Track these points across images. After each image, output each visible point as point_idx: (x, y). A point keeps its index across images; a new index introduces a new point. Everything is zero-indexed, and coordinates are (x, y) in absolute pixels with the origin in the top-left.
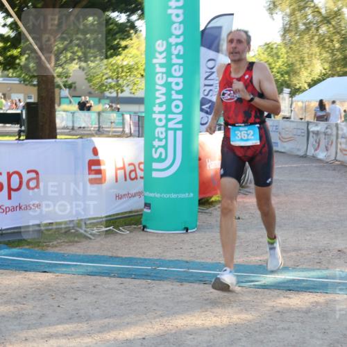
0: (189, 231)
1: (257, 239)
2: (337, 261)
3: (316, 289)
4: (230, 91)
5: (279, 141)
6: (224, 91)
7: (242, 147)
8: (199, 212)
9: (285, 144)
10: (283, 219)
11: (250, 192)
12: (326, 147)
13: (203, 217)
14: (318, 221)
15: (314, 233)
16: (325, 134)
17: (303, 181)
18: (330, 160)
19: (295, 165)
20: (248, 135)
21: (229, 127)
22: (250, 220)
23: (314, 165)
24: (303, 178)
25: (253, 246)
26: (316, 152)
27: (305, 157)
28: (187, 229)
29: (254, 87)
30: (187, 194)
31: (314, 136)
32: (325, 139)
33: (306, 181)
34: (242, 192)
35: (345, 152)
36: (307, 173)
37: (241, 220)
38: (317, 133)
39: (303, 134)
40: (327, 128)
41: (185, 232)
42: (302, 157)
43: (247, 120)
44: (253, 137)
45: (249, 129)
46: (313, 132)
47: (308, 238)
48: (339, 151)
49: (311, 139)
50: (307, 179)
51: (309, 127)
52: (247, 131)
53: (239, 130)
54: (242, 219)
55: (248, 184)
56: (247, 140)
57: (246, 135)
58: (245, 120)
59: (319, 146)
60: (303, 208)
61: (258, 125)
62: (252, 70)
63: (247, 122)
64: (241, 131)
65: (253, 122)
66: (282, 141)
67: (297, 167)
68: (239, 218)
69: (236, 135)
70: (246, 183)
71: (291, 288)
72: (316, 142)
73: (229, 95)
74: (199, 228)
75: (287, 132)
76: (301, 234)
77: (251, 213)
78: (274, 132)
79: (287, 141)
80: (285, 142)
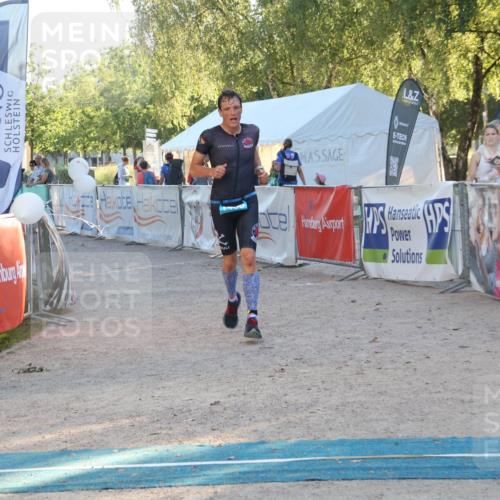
1: (67, 404)
2: (199, 429)
3: (152, 481)
5: (134, 225)
9: (144, 230)
10: (121, 364)
14: (182, 361)
15: (171, 383)
17: (170, 293)
19: (160, 266)
22: (61, 371)
23: (193, 262)
24: (165, 289)
25: (57, 417)
26: (198, 240)
27: (179, 249)
31: (193, 211)
33: (175, 292)
36: (178, 278)
37: (45, 373)
38: (197, 206)
39: (173, 210)
42: (174, 249)
46: (190, 204)
47: (157, 393)
49: (188, 218)
50: (178, 289)
51: (183, 197)
54: (47, 371)
55: (68, 306)
59: (201, 228)
60: (160, 341)
66: (139, 224)
67: (163, 269)
68: (42, 370)
70: (65, 304)
71: (109, 485)
72: (196, 222)
75: (146, 208)
76: (148, 388)
77: (65, 359)
78: (125, 208)
79: (148, 224)
80: (145, 225)
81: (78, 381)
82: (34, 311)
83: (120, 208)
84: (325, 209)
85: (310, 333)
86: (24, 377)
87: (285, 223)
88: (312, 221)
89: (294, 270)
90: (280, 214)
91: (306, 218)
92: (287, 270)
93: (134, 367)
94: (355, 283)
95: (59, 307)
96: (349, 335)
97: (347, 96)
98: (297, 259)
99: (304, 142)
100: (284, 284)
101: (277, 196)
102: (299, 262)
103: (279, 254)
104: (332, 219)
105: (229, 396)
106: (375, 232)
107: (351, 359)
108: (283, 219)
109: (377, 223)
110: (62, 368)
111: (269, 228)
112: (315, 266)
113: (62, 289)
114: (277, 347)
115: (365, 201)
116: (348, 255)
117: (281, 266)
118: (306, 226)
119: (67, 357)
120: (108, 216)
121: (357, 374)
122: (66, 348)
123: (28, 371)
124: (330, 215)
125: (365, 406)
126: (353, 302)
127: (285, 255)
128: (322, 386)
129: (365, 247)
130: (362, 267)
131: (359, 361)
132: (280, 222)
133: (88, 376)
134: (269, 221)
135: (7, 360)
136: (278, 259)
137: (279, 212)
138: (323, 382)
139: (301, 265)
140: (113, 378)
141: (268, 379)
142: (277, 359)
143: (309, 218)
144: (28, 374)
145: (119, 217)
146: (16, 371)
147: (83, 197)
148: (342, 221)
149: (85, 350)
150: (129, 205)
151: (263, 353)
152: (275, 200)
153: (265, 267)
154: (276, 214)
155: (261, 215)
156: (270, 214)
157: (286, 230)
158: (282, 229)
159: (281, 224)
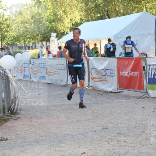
5: (46, 76)
9: (51, 77)
11: (19, 118)
14: (68, 135)
15: (63, 145)
24: (61, 103)
27: (66, 86)
33: (65, 104)
35: (95, 80)
37: (8, 141)
39: (63, 68)
42: (64, 86)
47: (58, 149)
48: (91, 79)
55: (18, 111)
60: (59, 126)
67: (59, 94)
68: (7, 140)
75: (52, 68)
76: (53, 147)
78: (42, 68)
79: (53, 75)
80: (51, 75)
81: (23, 144)
82: (3, 114)
83: (40, 68)
84: (130, 67)
85: (125, 122)
87: (113, 73)
88: (125, 72)
89: (117, 94)
90: (111, 70)
91: (122, 71)
92: (114, 94)
93: (47, 137)
94: (144, 99)
95: (14, 112)
96: (142, 123)
97: (139, 17)
99: (121, 38)
100: (113, 100)
101: (109, 62)
102: (119, 90)
103: (110, 87)
104: (134, 72)
105: (89, 150)
106: (152, 77)
107: (143, 133)
108: (112, 72)
109: (153, 73)
110: (16, 139)
111: (105, 76)
112: (126, 92)
113: (15, 104)
114: (110, 128)
115: (148, 64)
116: (141, 87)
117: (111, 92)
118: (122, 75)
119: (18, 133)
120: (35, 71)
121: (146, 140)
122: (18, 130)
123: (1, 140)
124: (133, 70)
125: (150, 154)
126: (143, 108)
127: (113, 88)
128: (130, 145)
129: (148, 84)
130: (147, 93)
131: (146, 134)
132: (110, 73)
133: (27, 142)
134: (106, 73)
136: (110, 89)
137: (110, 69)
138: (131, 143)
139: (120, 92)
140: (38, 142)
141: (106, 142)
142: (110, 134)
143: (124, 71)
144: (1, 142)
145: (39, 72)
147: (24, 63)
148: (138, 72)
149: (26, 131)
150: (44, 67)
151: (104, 131)
152: (108, 63)
153: (104, 93)
154: (109, 70)
155: (102, 70)
156: (106, 70)
157: (113, 77)
158: (111, 76)
159: (111, 74)
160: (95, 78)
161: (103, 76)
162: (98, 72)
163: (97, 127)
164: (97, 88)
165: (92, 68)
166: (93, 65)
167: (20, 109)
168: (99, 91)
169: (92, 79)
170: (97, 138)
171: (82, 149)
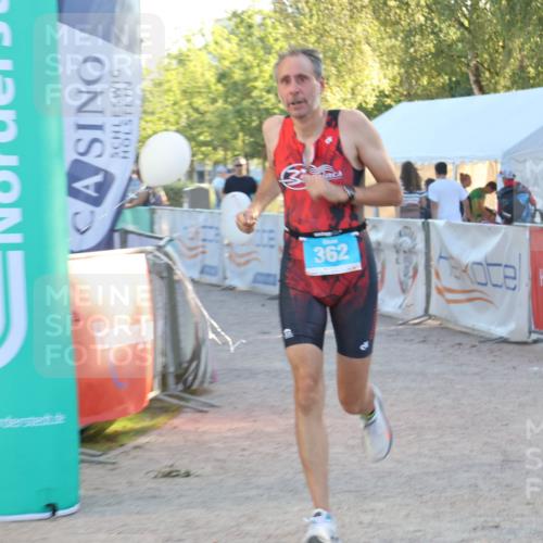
0: (60, 513)
4: (299, 168)
6: (287, 170)
7: (324, 278)
8: (82, 461)
11: (212, 406)
12: (401, 283)
13: (93, 474)
15: (380, 505)
16: (397, 249)
18: (412, 315)
20: (339, 252)
21: (301, 239)
22: (216, 479)
28: (53, 508)
29: (345, 159)
30: (47, 417)
32: (397, 262)
34: (189, 404)
35: (450, 296)
37: (193, 480)
40: (400, 235)
41: (48, 514)
43: (337, 224)
44: (347, 257)
45: (340, 242)
47: (367, 518)
48: (434, 293)
52: (335, 245)
53: (322, 246)
54: (196, 476)
55: (206, 385)
56: (337, 263)
57: (335, 254)
58: (333, 223)
60: (351, 442)
61: (357, 233)
62: (336, 125)
63: (336, 229)
64: (325, 247)
65: (347, 226)
68: (188, 475)
69: (315, 255)
70: (202, 382)
73: (298, 177)
74: (87, 505)
76: (349, 509)
77: (218, 460)
78: (264, 246)
81: (244, 494)
82: (163, 391)
83: (258, 245)
86: (166, 484)
87: (515, 278)
89: (525, 347)
90: (506, 266)
92: (516, 347)
95: (195, 387)
98: (530, 332)
100: (514, 368)
102: (534, 336)
103: (503, 323)
105: (475, 529)
108: (510, 272)
110: (217, 473)
111: (485, 284)
117: (504, 341)
120: (242, 256)
122: (216, 445)
123: (168, 475)
127: (512, 326)
133: (258, 487)
135: (134, 458)
136: (501, 332)
137: (504, 264)
139: (535, 342)
140: (294, 492)
144: (169, 480)
145: (256, 259)
146: (152, 475)
147: (204, 227)
149: (244, 450)
150: (272, 243)
151: (510, 468)
152: (499, 244)
153: (481, 342)
154: (500, 265)
155: (475, 266)
156: (489, 265)
157: (514, 289)
158: (508, 288)
159: (507, 280)
160: (450, 291)
161: (479, 284)
162: (461, 270)
163: (484, 453)
164: (456, 323)
165: (441, 257)
166: (443, 246)
167: (214, 379)
168: (461, 332)
169: (440, 292)
170: (490, 490)
171: (449, 525)
